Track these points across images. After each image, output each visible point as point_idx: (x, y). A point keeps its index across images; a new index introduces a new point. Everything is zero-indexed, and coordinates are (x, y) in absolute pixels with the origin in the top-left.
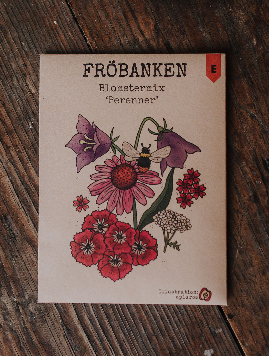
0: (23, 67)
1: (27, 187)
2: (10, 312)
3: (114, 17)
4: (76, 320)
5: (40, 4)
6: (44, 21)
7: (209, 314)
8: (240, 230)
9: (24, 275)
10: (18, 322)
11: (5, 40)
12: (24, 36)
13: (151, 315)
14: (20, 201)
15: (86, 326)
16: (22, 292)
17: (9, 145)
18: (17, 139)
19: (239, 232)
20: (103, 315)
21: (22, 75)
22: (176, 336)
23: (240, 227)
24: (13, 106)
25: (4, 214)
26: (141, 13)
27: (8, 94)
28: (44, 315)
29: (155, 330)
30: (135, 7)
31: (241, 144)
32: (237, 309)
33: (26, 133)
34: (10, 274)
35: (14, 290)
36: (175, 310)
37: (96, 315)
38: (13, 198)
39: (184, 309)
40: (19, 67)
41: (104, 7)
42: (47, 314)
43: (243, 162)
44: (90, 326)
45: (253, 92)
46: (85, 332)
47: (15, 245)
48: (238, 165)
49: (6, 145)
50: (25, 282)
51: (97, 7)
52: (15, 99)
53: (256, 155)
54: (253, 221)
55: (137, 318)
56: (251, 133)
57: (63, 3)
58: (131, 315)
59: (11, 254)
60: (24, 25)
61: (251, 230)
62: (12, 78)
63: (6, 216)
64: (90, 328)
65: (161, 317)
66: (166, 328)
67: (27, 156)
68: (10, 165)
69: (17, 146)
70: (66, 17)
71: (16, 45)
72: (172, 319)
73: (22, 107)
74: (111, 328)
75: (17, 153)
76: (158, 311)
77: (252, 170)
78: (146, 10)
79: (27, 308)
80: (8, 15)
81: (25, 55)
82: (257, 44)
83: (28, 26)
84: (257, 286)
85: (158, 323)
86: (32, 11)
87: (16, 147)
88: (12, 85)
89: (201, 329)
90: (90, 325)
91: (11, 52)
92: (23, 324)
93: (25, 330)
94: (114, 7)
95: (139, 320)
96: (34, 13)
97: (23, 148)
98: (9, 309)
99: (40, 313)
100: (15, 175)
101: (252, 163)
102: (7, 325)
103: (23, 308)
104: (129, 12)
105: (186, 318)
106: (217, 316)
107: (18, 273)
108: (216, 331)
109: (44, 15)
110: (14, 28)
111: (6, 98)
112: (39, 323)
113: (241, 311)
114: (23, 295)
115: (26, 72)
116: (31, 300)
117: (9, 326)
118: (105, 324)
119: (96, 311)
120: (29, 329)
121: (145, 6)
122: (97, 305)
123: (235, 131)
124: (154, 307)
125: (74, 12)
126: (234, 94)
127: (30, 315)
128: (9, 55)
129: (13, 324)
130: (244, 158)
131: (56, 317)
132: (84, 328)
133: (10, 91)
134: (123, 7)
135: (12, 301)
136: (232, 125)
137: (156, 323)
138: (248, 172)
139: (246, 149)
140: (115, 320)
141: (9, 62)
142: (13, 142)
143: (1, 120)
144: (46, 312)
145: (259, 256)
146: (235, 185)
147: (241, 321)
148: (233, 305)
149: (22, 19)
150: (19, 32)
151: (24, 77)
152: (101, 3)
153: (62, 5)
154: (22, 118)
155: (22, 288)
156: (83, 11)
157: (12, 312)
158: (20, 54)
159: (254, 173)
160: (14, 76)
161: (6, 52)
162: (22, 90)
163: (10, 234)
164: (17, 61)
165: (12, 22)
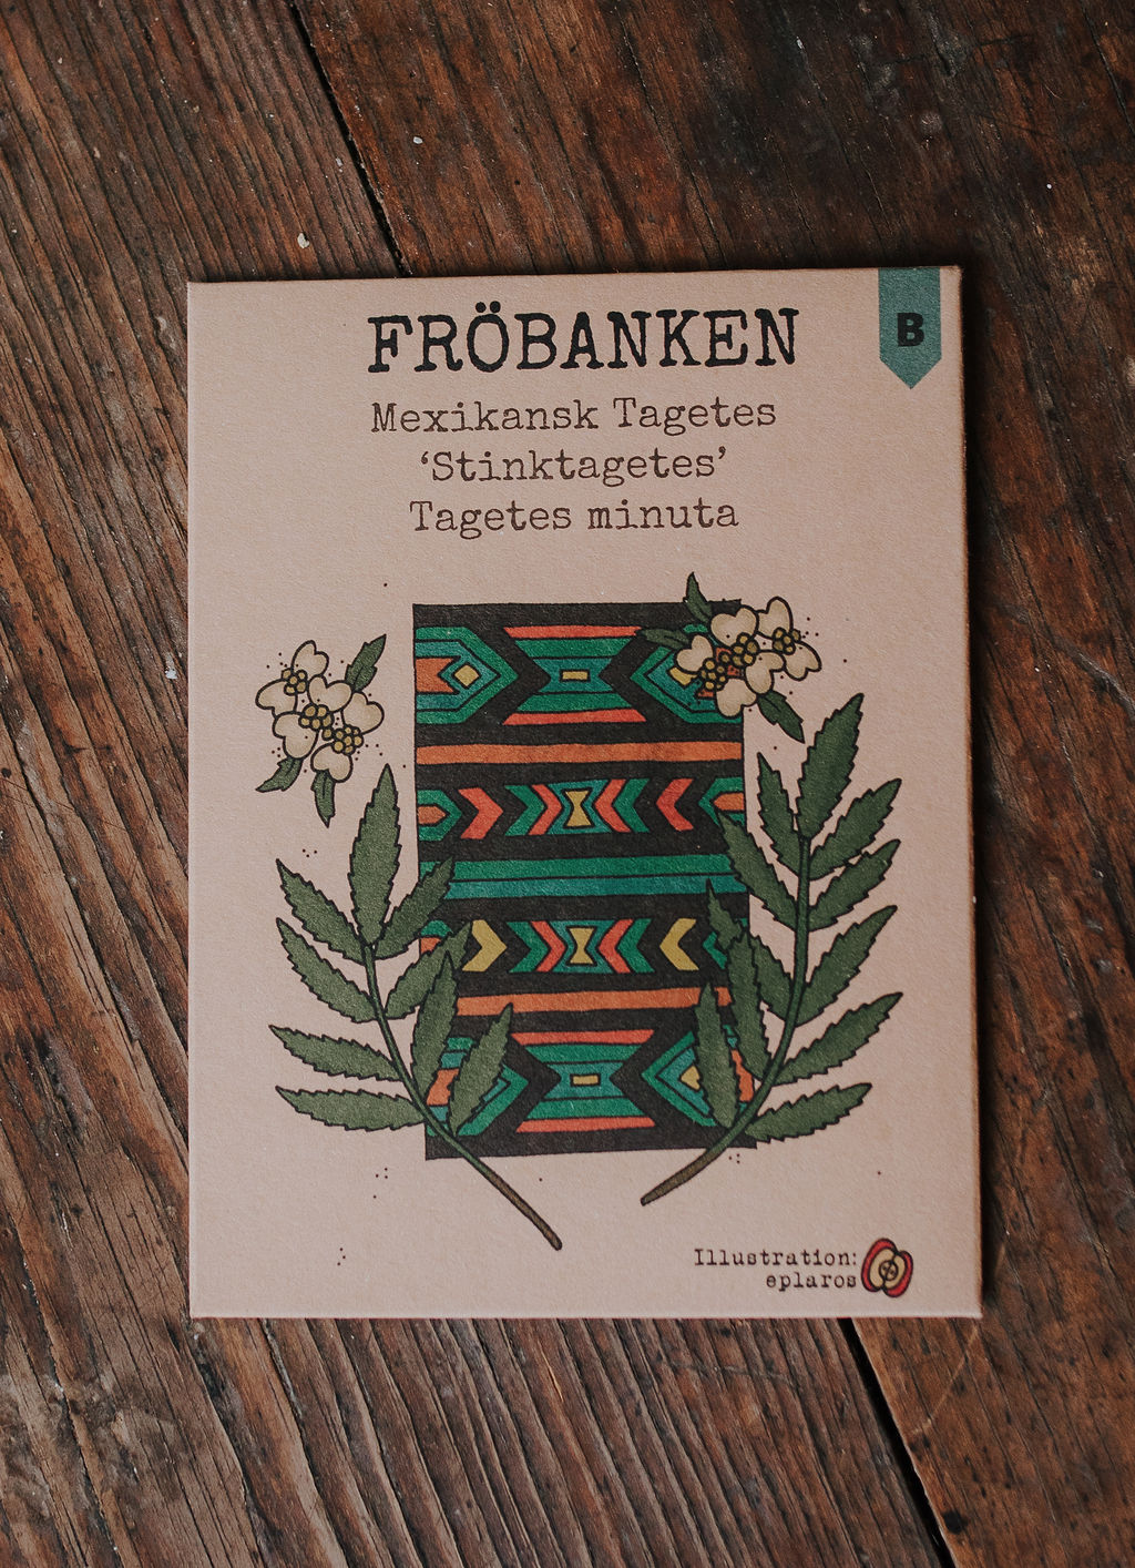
0: (156, 421)
1: (142, 922)
2: (33, 1439)
3: (550, 233)
4: (307, 1492)
5: (243, 160)
6: (255, 232)
7: (864, 1504)
9: (103, 1288)
10: (66, 1485)
11: (88, 301)
12: (169, 289)
13: (623, 1493)
14: (106, 979)
15: (347, 1523)
16: (91, 1363)
17: (75, 743)
18: (112, 720)
19: (1012, 1171)
20: (423, 1478)
21: (148, 453)
23: (1019, 1148)
24: (106, 581)
25: (35, 1027)
26: (663, 223)
27: (87, 527)
28: (177, 1462)
30: (641, 199)
31: (1047, 801)
32: (984, 1493)
33: (152, 697)
34: (47, 1280)
35: (57, 1350)
36: (723, 1478)
37: (393, 1480)
38: (79, 965)
39: (761, 1480)
40: (138, 417)
41: (509, 191)
42: (191, 1461)
43: (1052, 878)
44: (363, 1524)
45: (1112, 587)
46: (341, 1545)
47: (75, 1162)
48: (1030, 887)
49: (64, 744)
50: (104, 1320)
51: (479, 188)
52: (114, 550)
53: (1109, 853)
54: (1075, 1128)
55: (564, 1501)
56: (1091, 755)
57: (340, 164)
58: (538, 1487)
59: (54, 1199)
60: (169, 243)
61: (1063, 1163)
62: (105, 464)
63: (44, 1036)
64: (366, 1532)
65: (664, 1506)
66: (680, 1555)
67: (147, 792)
68: (76, 824)
69: (109, 748)
70: (347, 220)
71: (132, 326)
72: (713, 1517)
73: (140, 585)
74: (452, 1535)
75: (108, 779)
76: (652, 1479)
77: (1084, 914)
78: (683, 210)
79: (109, 1427)
80: (108, 200)
81: (165, 368)
83: (187, 249)
84: (1077, 1403)
85: (648, 1529)
86: (208, 186)
87: (105, 751)
88: (103, 492)
90: (363, 1518)
91: (108, 352)
92: (84, 1496)
93: (94, 1522)
94: (551, 193)
95: (569, 1513)
96: (218, 195)
97: (133, 759)
98: (29, 1428)
99: (160, 1454)
100: (94, 869)
101: (1087, 882)
102: (17, 1494)
103: (91, 1429)
104: (613, 217)
105: (768, 1516)
106: (898, 1516)
107: (77, 1278)
109: (255, 206)
110: (130, 252)
111: (76, 544)
112: (152, 1496)
113: (1000, 1505)
114: (93, 1372)
115: (166, 441)
116: (126, 1397)
117: (26, 1499)
118: (430, 1518)
119: (395, 1462)
120: (110, 1517)
121: (684, 194)
122: (398, 1440)
123: (1025, 745)
124: (638, 1463)
125: (381, 201)
126: (1031, 587)
127: (117, 1457)
128: (99, 365)
129: (44, 1490)
130: (1057, 861)
131: (227, 1474)
132: (337, 1531)
133: (97, 515)
134: (590, 195)
135: (47, 1397)
136: (1015, 719)
137: (642, 1528)
138: (1071, 918)
139: (1067, 824)
140: (469, 1505)
141: (100, 395)
142: (94, 732)
143: (48, 633)
144: (187, 1452)
145: (1094, 1278)
146: (1010, 972)
147: (1000, 1547)
148: (968, 1473)
149: (165, 219)
150: (150, 272)
151: (158, 461)
152: (498, 170)
153: (337, 173)
154: (138, 633)
155: (90, 1342)
156: (421, 200)
157: (43, 1440)
158: (145, 366)
159: (1097, 927)
160: (117, 454)
161: (89, 353)
162: (147, 515)
163: (57, 1113)
164: (133, 391)
165: (120, 229)
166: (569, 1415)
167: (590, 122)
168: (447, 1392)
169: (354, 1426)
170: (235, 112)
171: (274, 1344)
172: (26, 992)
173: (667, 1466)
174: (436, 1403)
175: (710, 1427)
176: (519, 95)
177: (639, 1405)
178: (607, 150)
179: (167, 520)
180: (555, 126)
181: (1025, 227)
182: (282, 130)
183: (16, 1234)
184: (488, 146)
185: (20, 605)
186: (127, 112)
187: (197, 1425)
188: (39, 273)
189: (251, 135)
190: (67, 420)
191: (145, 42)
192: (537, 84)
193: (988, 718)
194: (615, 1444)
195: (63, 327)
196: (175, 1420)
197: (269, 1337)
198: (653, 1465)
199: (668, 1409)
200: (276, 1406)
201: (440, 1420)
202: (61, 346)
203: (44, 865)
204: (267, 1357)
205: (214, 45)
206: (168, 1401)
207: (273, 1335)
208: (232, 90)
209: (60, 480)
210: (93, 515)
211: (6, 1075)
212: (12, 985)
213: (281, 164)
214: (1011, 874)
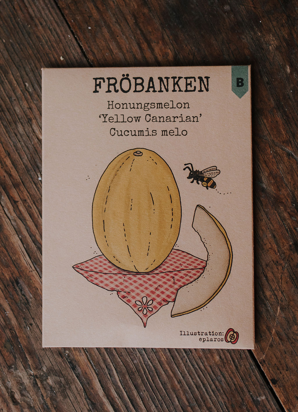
0: (28, 111)
1: (40, 246)
2: (27, 386)
3: (128, 49)
4: (101, 392)
5: (43, 38)
6: (49, 57)
7: (249, 379)
8: (280, 284)
10: (37, 397)
11: (6, 81)
12: (27, 75)
13: (185, 383)
14: (32, 262)
15: (112, 399)
16: (39, 364)
17: (16, 200)
18: (25, 193)
19: (279, 286)
20: (131, 385)
21: (27, 120)
22: (214, 406)
23: (280, 280)
24: (20, 155)
25: (14, 277)
26: (158, 43)
27: (13, 142)
28: (65, 388)
29: (190, 401)
30: (151, 37)
31: (278, 187)
32: (281, 373)
33: (36, 185)
34: (25, 344)
35: (30, 362)
36: (211, 376)
37: (124, 387)
38: (24, 259)
39: (221, 376)
40: (23, 111)
41: (116, 39)
42: (69, 388)
43: (281, 207)
44: (117, 399)
45: (289, 127)
46: (112, 405)
47: (29, 312)
48: (276, 210)
49: (13, 200)
51: (107, 39)
52: (20, 147)
53: (296, 199)
54: (294, 273)
55: (170, 387)
56: (288, 173)
57: (69, 36)
58: (162, 384)
59: (25, 322)
60: (26, 63)
61: (292, 283)
62: (16, 124)
63: (17, 279)
64: (118, 401)
65: (196, 385)
66: (202, 398)
67: (37, 211)
68: (19, 222)
69: (25, 200)
70: (73, 51)
71: (19, 86)
72: (209, 387)
73: (29, 156)
74: (141, 399)
75: (26, 208)
76: (192, 379)
77: (291, 216)
78: (163, 39)
79: (46, 381)
80: (9, 54)
81: (29, 97)
82: (291, 72)
83: (31, 64)
85: (193, 392)
86: (35, 46)
87: (24, 201)
88: (16, 132)
89: (242, 397)
90: (117, 398)
91: (13, 94)
92: (42, 400)
93: (45, 406)
94: (127, 38)
95: (171, 390)
97: (32, 202)
98: (25, 383)
99: (61, 387)
100: (25, 233)
101: (291, 207)
102: (24, 401)
103: (42, 382)
104: (144, 43)
105: (224, 385)
106: (258, 381)
107: (33, 342)
108: (259, 399)
109: (48, 51)
110: (16, 66)
111: (10, 147)
112: (60, 398)
113: (286, 376)
114: (40, 367)
115: (31, 116)
116: (50, 372)
117: (26, 402)
118: (134, 396)
119: (123, 382)
120: (49, 404)
121: (163, 34)
122: (123, 375)
123: (270, 172)
124: (188, 375)
125: (82, 45)
126: (267, 130)
127: (49, 389)
128: (11, 98)
129: (31, 399)
130: (282, 203)
131: (79, 390)
132: (110, 402)
133: (15, 138)
134: (138, 38)
135: (29, 375)
136: (267, 166)
137: (191, 392)
138: (287, 217)
139: (284, 192)
140: (144, 391)
141: (12, 106)
142: (21, 197)
143: (6, 171)
144: (68, 385)
146: (273, 234)
147: (287, 387)
148: (276, 368)
149: (24, 56)
150: (22, 71)
151: (30, 122)
152: (112, 34)
153: (69, 39)
154: (30, 169)
155: (39, 359)
156: (92, 44)
157: (29, 386)
158: (23, 97)
159: (294, 219)
160: (19, 121)
161: (8, 95)
162: (28, 137)
163: (23, 299)
164: (21, 104)
165: (12, 61)
166: (168, 364)
167: (136, 18)
168: (135, 362)
169: (111, 374)
170: (40, 26)
171: (88, 354)
172: (11, 268)
173: (196, 375)
174: (132, 365)
175: (206, 364)
176: (115, 13)
177: (186, 359)
178: (141, 25)
179: (34, 138)
180: (126, 20)
181: (255, 33)
182: (53, 29)
183: (15, 332)
184: (109, 27)
186: (11, 29)
187: (70, 378)
189: (45, 31)
190: (4, 113)
191: (13, 10)
192: (120, 9)
193: (259, 166)
194: (181, 370)
196: (64, 377)
197: (86, 352)
198: (192, 375)
199: (195, 360)
200: (90, 370)
201: (134, 369)
203: (12, 233)
204: (86, 358)
205: (32, 8)
206: (61, 372)
207: (87, 352)
208: (38, 20)
209: (4, 130)
210: (14, 138)
211: (8, 290)
212: (7, 266)
213: (54, 38)
214: (270, 208)
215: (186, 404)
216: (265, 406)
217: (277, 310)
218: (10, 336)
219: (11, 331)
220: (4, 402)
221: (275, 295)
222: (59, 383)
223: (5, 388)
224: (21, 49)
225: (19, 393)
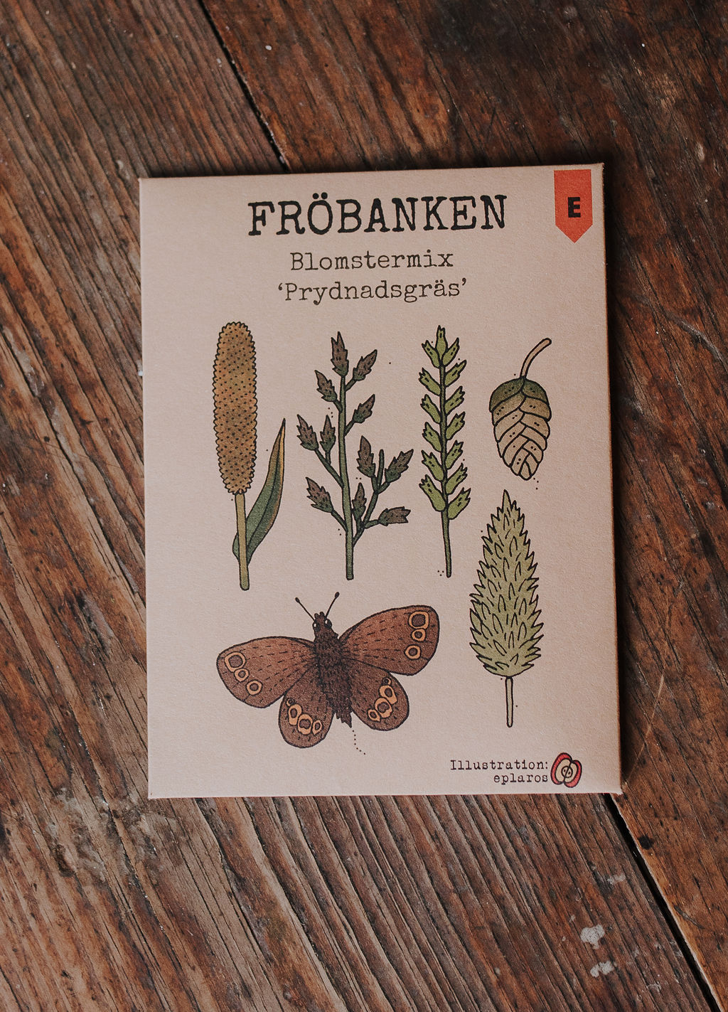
0: (121, 224)
1: (134, 522)
2: (92, 835)
3: (348, 94)
4: (258, 854)
5: (161, 63)
6: (172, 106)
7: (591, 836)
8: (667, 626)
9: (128, 742)
10: (114, 861)
11: (75, 154)
12: (123, 144)
13: (447, 840)
14: (116, 557)
15: (284, 871)
16: (123, 787)
17: (87, 418)
18: (108, 404)
19: (664, 631)
20: (327, 841)
21: (117, 240)
22: (510, 893)
23: (668, 617)
24: (98, 320)
25: (75, 590)
26: (415, 83)
27: (85, 290)
28: (179, 842)
29: (457, 880)
30: (401, 70)
31: (669, 410)
32: (662, 824)
33: (131, 388)
34: (93, 740)
35: (103, 781)
37: (309, 843)
38: (99, 551)
39: (528, 826)
40: (110, 222)
41: (322, 71)
42: (188, 841)
43: (675, 456)
44: (293, 871)
45: (698, 280)
46: (281, 885)
47: (105, 669)
48: (663, 461)
49: (80, 419)
50: (130, 761)
51: (303, 70)
52: (101, 301)
53: (708, 439)
54: (700, 603)
55: (412, 848)
56: (693, 381)
57: (219, 61)
58: (396, 841)
59: (94, 691)
60: (121, 116)
61: (694, 624)
62: (92, 250)
63: (81, 595)
64: (295, 875)
65: (472, 846)
66: (483, 874)
67: (131, 445)
68: (91, 467)
69: (107, 420)
70: (226, 95)
71: (103, 167)
72: (500, 849)
73: (119, 321)
74: (346, 873)
75: (108, 438)
76: (464, 831)
77: (696, 475)
78: (426, 75)
79: (137, 825)
80: (82, 94)
81: (124, 191)
82: (706, 158)
83: (132, 118)
84: (713, 766)
86: (141, 80)
87: (105, 422)
88: (92, 267)
89: (573, 876)
90: (293, 867)
91: (89, 184)
92: (125, 866)
93: (132, 882)
94: (347, 70)
95: (416, 854)
96: (148, 85)
97: (122, 425)
98: (90, 829)
99: (168, 838)
100: (104, 493)
101: (696, 457)
102: (85, 868)
103: (126, 826)
104: (385, 82)
105: (534, 848)
106: (611, 841)
107: (112, 738)
108: (611, 881)
109: (170, 91)
110: (97, 122)
111: (79, 300)
112: (166, 864)
113: (672, 830)
114: (125, 793)
115: (127, 234)
116: (146, 806)
117: (91, 871)
118: (333, 863)
119: (309, 832)
120: (141, 878)
121: (426, 65)
122: (310, 817)
123: (653, 378)
124: (455, 822)
125: (246, 82)
126: (649, 283)
127: (143, 843)
128: (84, 192)
129: (101, 865)
130: (677, 445)
131: (209, 847)
132: (278, 875)
133: (90, 282)
134: (371, 70)
135: (99, 809)
136: (646, 362)
137: (460, 860)
138: (688, 478)
139: (681, 423)
140: (356, 854)
141: (86, 210)
142: (98, 412)
143: (65, 354)
144: (185, 836)
145: (718, 691)
146: (654, 513)
147: (674, 855)
148: (651, 813)
149: (118, 102)
150: (111, 134)
151: (124, 247)
152: (315, 59)
153: (218, 68)
154: (119, 350)
155: (123, 775)
156: (270, 79)
157: (99, 835)
158: (112, 191)
159: (703, 482)
160: (99, 244)
161: (77, 185)
162: (119, 279)
163: (92, 640)
164: (106, 206)
165: (91, 110)
167: (367, 27)
169: (283, 813)
170: (155, 36)
172: (68, 569)
173: (472, 823)
176: (323, 13)
178: (379, 42)
179: (132, 282)
180: (346, 30)
181: (631, 70)
182: (183, 44)
183: (72, 712)
184: (307, 44)
185: (47, 338)
186: (90, 40)
187: (189, 819)
188: (44, 141)
189: (165, 48)
190: (67, 226)
192: (334, 6)
193: (630, 363)
195: (61, 170)
196: (176, 817)
198: (463, 822)
201: (335, 805)
202: (61, 182)
203: (74, 493)
206: (172, 806)
208: (152, 23)
209: (66, 262)
210: (87, 282)
211: (60, 620)
212: (60, 565)
213: (184, 65)
214: (651, 455)
215: (447, 887)
216: (623, 896)
217: (657, 683)
218: (60, 720)
219: (64, 710)
220: (41, 868)
221: (654, 649)
222: (166, 830)
223: (45, 837)
224: (111, 84)
225: (74, 850)
